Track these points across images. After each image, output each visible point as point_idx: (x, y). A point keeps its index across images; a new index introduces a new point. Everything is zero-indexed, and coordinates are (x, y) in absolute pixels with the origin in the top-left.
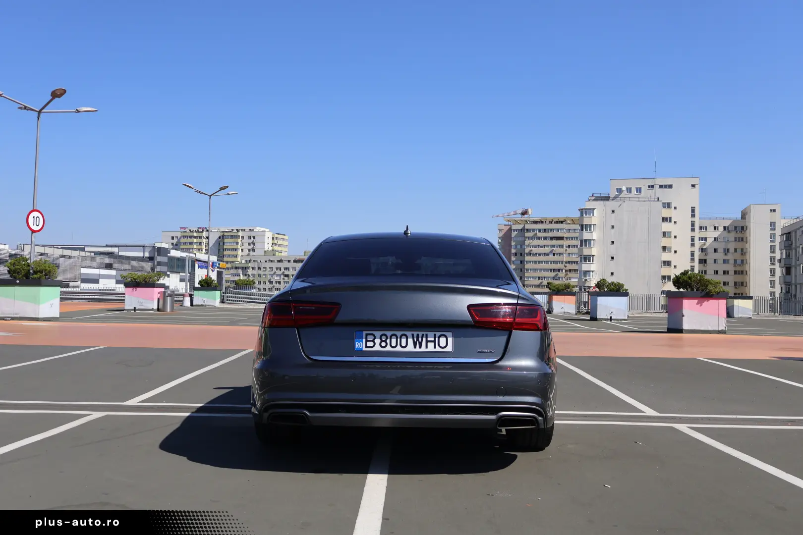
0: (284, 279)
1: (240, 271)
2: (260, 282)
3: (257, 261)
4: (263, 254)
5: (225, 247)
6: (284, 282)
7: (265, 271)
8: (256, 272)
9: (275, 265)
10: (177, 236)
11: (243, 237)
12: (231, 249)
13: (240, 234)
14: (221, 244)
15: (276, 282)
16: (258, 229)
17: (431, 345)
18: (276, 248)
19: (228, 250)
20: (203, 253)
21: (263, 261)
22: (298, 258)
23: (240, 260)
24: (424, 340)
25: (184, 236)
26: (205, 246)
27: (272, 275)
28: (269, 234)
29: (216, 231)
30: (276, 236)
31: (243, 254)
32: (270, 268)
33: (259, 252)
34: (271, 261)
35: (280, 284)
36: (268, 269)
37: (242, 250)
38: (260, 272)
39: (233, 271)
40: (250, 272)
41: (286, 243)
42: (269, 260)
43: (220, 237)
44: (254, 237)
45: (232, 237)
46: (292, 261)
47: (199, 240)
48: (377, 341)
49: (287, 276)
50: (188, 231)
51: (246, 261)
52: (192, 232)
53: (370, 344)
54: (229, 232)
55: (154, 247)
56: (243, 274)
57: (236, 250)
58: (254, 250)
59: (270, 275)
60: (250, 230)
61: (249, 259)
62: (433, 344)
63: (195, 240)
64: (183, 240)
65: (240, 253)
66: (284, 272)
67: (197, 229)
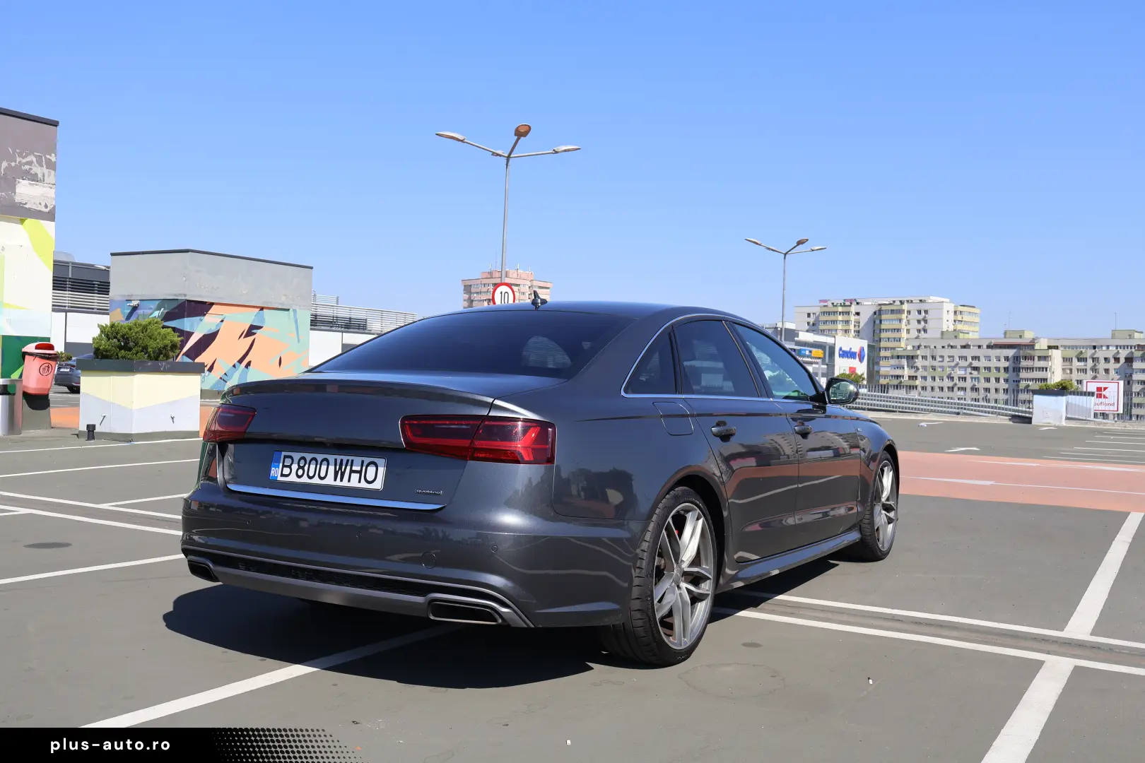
0: (971, 373)
1: (904, 362)
2: (934, 379)
3: (929, 347)
4: (939, 336)
5: (883, 327)
6: (972, 378)
7: (942, 361)
8: (929, 362)
9: (957, 352)
10: (814, 312)
11: (909, 312)
12: (892, 330)
13: (905, 307)
14: (878, 322)
15: (959, 378)
16: (933, 299)
17: (355, 477)
18: (960, 327)
19: (887, 330)
20: (851, 336)
21: (939, 346)
22: (993, 342)
23: (905, 346)
24: (348, 468)
25: (824, 312)
26: (855, 326)
27: (953, 368)
28: (949, 307)
29: (870, 303)
30: (960, 308)
31: (909, 336)
32: (949, 357)
33: (933, 333)
34: (952, 347)
35: (965, 381)
36: (947, 359)
37: (908, 331)
38: (935, 363)
39: (894, 362)
40: (919, 362)
41: (977, 319)
42: (949, 346)
43: (875, 313)
44: (926, 312)
45: (892, 312)
46: (985, 347)
47: (846, 317)
48: (295, 467)
49: (976, 369)
50: (830, 305)
51: (913, 347)
52: (836, 306)
53: (286, 471)
54: (888, 304)
55: (776, 328)
56: (908, 366)
57: (898, 330)
58: (925, 331)
59: (949, 367)
60: (921, 301)
61: (918, 344)
62: (358, 475)
63: (840, 318)
64: (823, 318)
65: (904, 335)
66: (971, 364)
67: (842, 302)
